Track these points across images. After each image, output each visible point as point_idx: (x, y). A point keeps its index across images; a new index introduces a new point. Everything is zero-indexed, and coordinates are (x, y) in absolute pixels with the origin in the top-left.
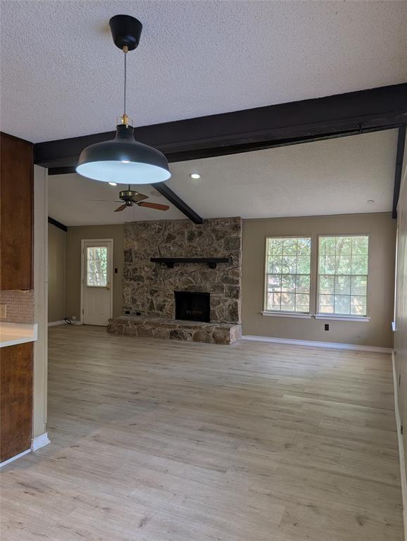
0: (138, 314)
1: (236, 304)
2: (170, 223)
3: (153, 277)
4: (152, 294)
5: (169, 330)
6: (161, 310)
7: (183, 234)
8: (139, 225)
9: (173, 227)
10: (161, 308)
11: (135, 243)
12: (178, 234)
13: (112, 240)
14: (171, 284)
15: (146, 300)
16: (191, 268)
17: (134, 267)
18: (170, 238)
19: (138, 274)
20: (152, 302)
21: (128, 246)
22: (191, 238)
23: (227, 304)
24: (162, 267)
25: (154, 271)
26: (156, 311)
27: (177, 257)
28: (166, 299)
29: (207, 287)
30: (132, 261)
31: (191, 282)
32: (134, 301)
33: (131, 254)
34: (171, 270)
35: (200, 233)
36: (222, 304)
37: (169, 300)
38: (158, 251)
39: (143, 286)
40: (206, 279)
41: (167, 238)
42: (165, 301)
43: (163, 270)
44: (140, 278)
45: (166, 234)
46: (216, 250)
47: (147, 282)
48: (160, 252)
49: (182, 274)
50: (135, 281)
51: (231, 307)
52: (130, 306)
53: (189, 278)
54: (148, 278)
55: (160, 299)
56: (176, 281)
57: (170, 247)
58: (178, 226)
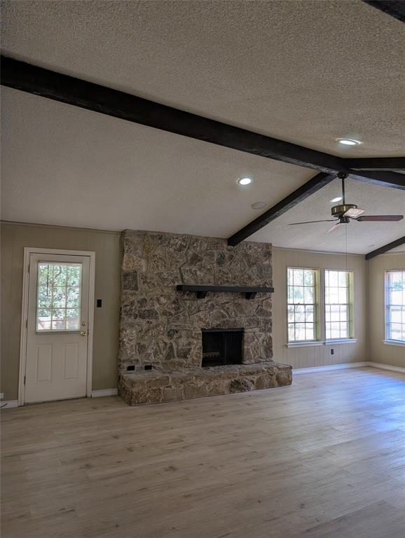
0: (148, 368)
1: (270, 338)
2: (197, 240)
3: (173, 312)
4: (170, 335)
5: (227, 382)
6: (185, 357)
7: (212, 255)
8: (152, 237)
9: (201, 246)
10: (185, 355)
11: (143, 262)
12: (207, 255)
13: (93, 254)
14: (201, 319)
15: (162, 345)
16: (223, 298)
17: (140, 298)
18: (195, 259)
19: (147, 308)
20: (171, 347)
21: (131, 265)
22: (220, 262)
23: (261, 339)
24: (186, 297)
25: (174, 302)
26: (177, 359)
27: (205, 285)
28: (191, 340)
29: (242, 321)
30: (136, 288)
31: (223, 316)
32: (141, 348)
33: (135, 278)
34: (199, 301)
35: (231, 257)
36: (256, 340)
37: (195, 342)
38: (179, 276)
39: (157, 326)
40: (242, 311)
41: (191, 259)
42: (189, 344)
43: (189, 302)
44: (151, 314)
45: (190, 253)
46: (250, 278)
47: (163, 319)
48: (182, 276)
49: (213, 306)
50: (144, 318)
51: (265, 343)
52: (135, 357)
53: (222, 311)
54: (165, 313)
55: (183, 341)
56: (206, 315)
57: (196, 271)
58: (206, 245)
